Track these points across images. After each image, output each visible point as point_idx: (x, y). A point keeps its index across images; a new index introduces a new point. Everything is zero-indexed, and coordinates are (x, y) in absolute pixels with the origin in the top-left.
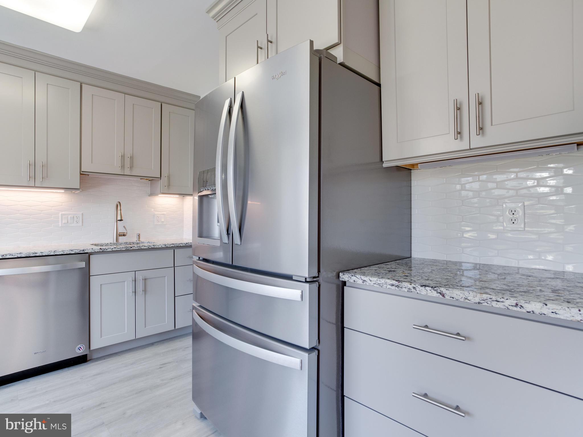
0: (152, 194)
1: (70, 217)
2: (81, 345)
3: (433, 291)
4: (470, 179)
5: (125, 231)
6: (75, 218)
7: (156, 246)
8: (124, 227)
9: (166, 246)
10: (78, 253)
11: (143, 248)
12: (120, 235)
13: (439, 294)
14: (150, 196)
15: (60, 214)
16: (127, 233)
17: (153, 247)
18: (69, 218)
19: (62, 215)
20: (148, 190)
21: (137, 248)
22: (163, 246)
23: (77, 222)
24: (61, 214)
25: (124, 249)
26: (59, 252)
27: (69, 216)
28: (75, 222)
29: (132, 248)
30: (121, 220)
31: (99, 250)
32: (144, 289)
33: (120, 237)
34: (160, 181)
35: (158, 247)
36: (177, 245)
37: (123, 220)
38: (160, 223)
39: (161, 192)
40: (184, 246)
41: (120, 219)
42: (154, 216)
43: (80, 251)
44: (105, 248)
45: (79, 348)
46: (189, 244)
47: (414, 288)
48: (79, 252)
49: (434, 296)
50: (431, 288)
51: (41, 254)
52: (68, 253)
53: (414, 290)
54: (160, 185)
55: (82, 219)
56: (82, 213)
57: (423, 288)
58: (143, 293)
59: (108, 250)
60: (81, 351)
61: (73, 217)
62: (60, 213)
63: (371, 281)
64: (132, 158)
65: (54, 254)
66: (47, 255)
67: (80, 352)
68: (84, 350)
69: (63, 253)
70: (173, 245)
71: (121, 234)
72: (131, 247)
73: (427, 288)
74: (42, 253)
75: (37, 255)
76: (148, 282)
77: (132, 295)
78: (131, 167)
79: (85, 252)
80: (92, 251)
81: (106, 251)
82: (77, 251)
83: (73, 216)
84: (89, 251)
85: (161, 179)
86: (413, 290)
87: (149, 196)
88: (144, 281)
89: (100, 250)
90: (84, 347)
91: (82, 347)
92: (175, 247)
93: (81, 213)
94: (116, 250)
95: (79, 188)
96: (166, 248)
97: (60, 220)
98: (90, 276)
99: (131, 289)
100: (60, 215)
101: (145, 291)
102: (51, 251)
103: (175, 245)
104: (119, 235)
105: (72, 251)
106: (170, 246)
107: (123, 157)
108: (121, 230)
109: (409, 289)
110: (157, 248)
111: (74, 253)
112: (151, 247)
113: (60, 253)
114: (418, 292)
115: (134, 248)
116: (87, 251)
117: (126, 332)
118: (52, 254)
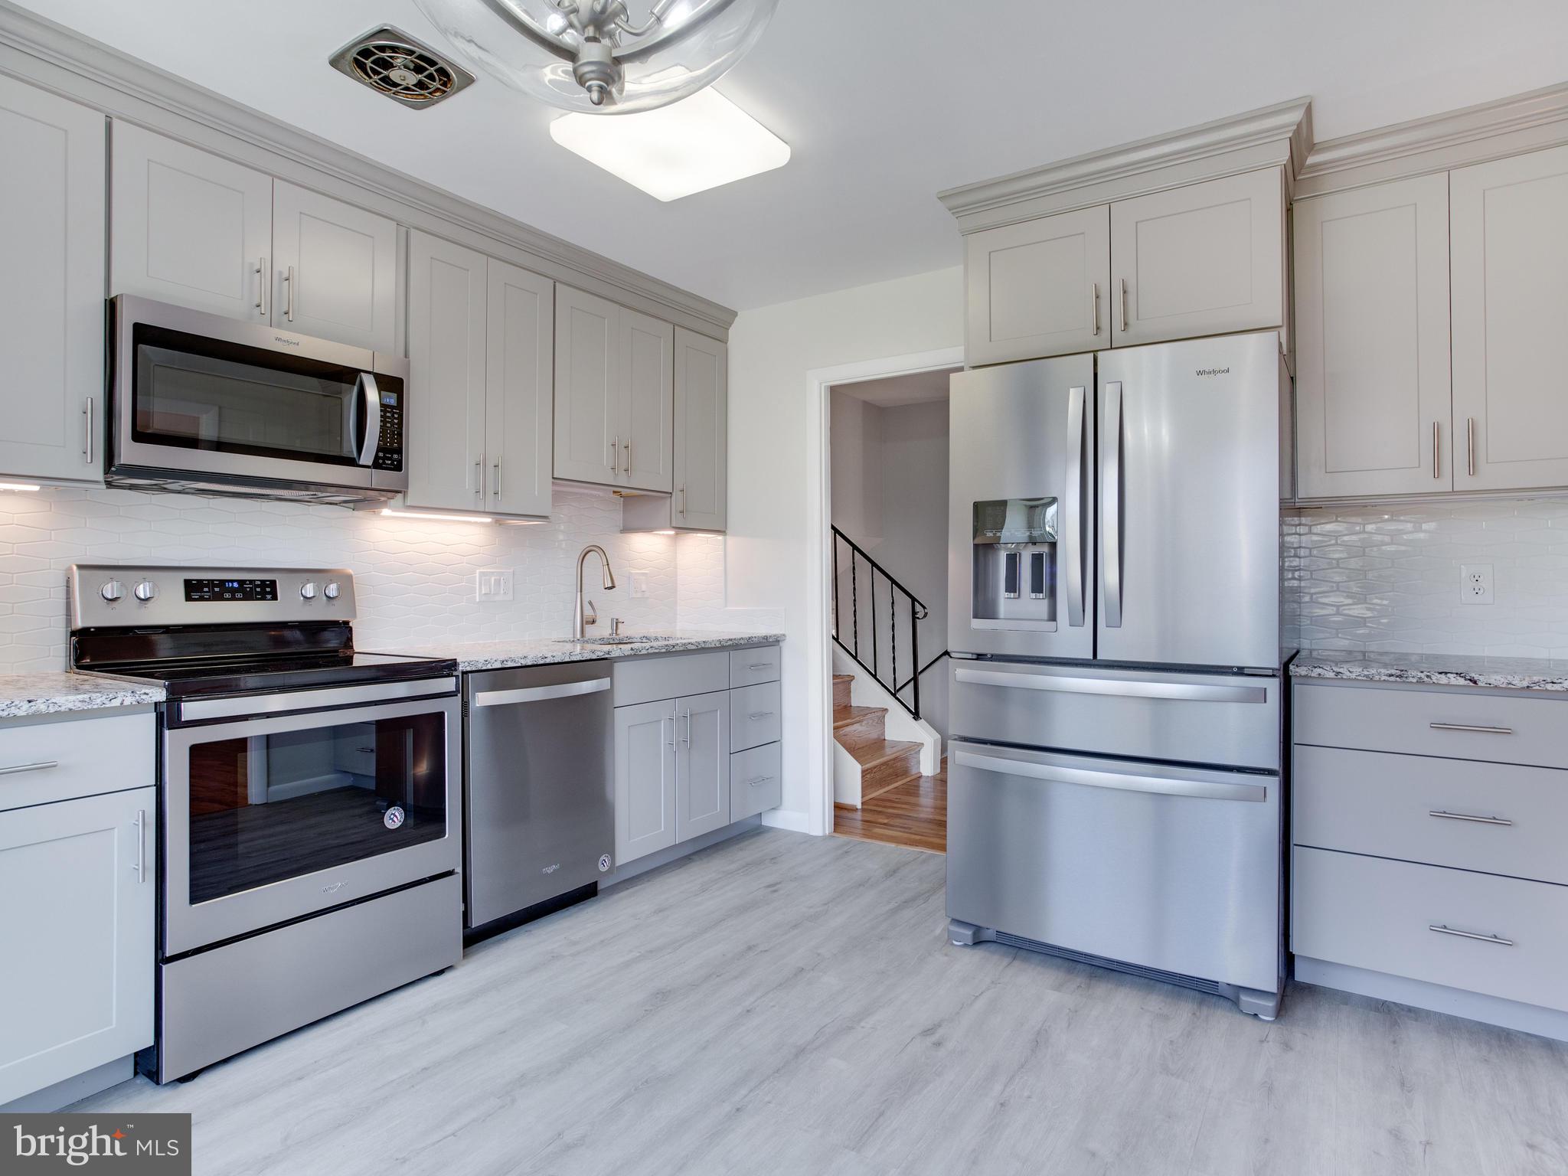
0: (627, 529)
2: (605, 856)
3: (1458, 678)
4: (1409, 526)
6: (502, 582)
7: (708, 644)
8: (590, 603)
11: (688, 649)
13: (1469, 681)
14: (624, 532)
18: (493, 581)
19: (482, 574)
20: (618, 517)
21: (681, 649)
23: (505, 591)
26: (576, 657)
27: (493, 578)
28: (502, 591)
29: (675, 647)
30: (611, 588)
31: (629, 653)
32: (687, 737)
34: (669, 499)
36: (736, 642)
37: (614, 588)
39: (674, 525)
40: (745, 644)
41: (610, 585)
45: (603, 862)
46: (753, 639)
47: (1428, 676)
48: (604, 657)
49: (1461, 684)
50: (1455, 675)
51: (553, 658)
52: (588, 658)
53: (1429, 680)
54: (666, 508)
55: (514, 586)
57: (1443, 676)
58: (687, 745)
59: (642, 652)
60: (606, 868)
61: (499, 579)
62: (478, 571)
63: (1350, 672)
65: (570, 660)
68: (609, 866)
69: (581, 659)
71: (588, 619)
73: (1449, 675)
76: (694, 722)
79: (610, 656)
80: (621, 653)
81: (639, 653)
82: (601, 655)
84: (616, 655)
85: (672, 495)
86: (1426, 679)
87: (621, 533)
90: (609, 860)
91: (606, 860)
92: (732, 645)
93: (511, 570)
94: (652, 651)
95: (549, 515)
96: (721, 648)
97: (477, 586)
98: (614, 708)
100: (477, 575)
103: (734, 641)
104: (586, 621)
106: (727, 644)
109: (1420, 678)
110: (709, 648)
111: (596, 657)
112: (700, 647)
113: (578, 659)
114: (1435, 681)
116: (614, 653)
117: (663, 829)
118: (567, 660)
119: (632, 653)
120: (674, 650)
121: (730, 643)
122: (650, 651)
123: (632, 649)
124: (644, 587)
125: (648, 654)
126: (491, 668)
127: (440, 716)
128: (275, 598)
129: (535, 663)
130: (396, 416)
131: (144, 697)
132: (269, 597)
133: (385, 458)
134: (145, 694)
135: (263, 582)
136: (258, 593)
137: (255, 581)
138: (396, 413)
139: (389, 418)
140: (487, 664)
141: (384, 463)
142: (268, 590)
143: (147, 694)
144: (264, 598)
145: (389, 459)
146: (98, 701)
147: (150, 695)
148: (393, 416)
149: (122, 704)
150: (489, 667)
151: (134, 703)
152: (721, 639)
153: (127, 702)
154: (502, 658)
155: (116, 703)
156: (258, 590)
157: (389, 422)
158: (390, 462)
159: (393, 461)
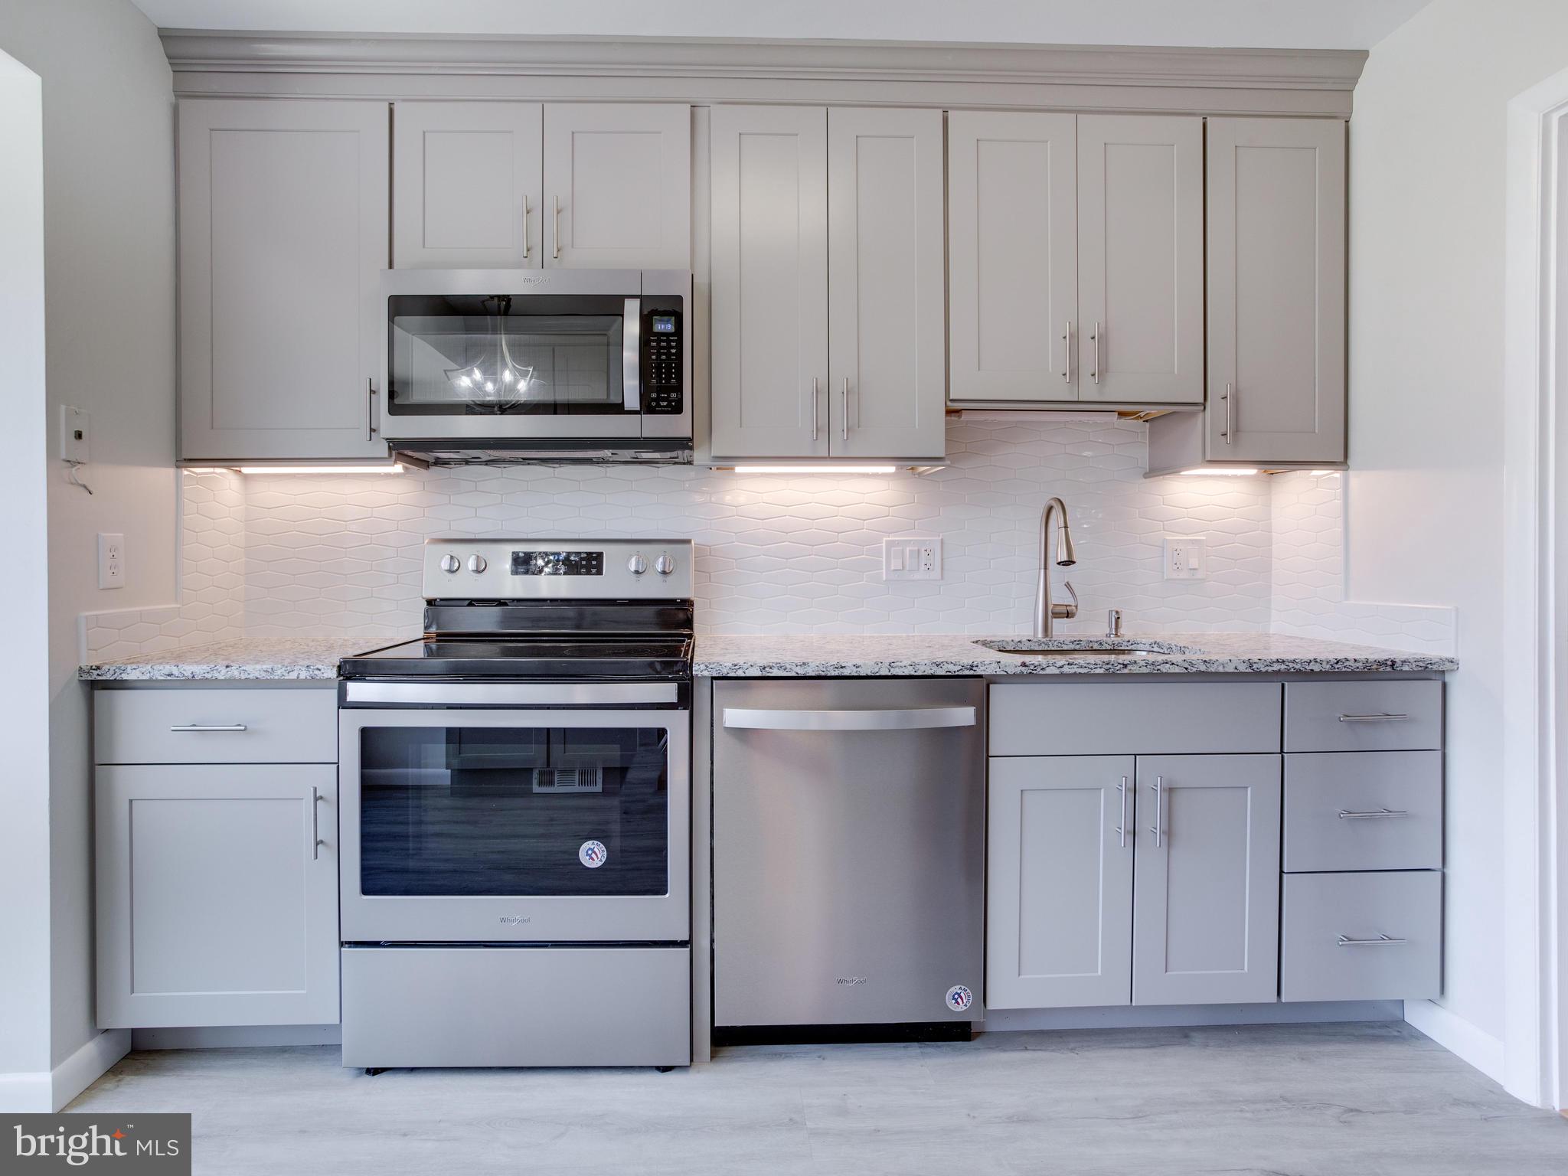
0: (1159, 469)
1: (910, 550)
2: (960, 988)
5: (1070, 601)
6: (923, 554)
7: (1215, 665)
8: (1068, 585)
9: (1255, 666)
10: (956, 673)
11: (1165, 671)
12: (1056, 613)
14: (1150, 477)
15: (884, 542)
16: (1076, 607)
17: (1203, 668)
18: (908, 551)
19: (890, 544)
20: (1142, 454)
21: (1145, 670)
22: (1242, 668)
23: (928, 566)
24: (886, 541)
25: (1102, 671)
26: (902, 669)
27: (908, 549)
28: (923, 567)
29: (1129, 667)
30: (1069, 562)
31: (1018, 670)
32: (1165, 827)
33: (1054, 619)
34: (1201, 415)
35: (1221, 669)
36: (1298, 666)
37: (1074, 562)
38: (1183, 575)
39: (1205, 458)
40: (1327, 672)
41: (1065, 558)
42: (1163, 548)
43: (960, 667)
44: (1036, 663)
45: (956, 996)
46: (1347, 664)
48: (960, 673)
51: (855, 669)
52: (928, 672)
54: (1197, 431)
55: (942, 560)
56: (942, 539)
58: (1165, 839)
59: (1048, 671)
60: (961, 1008)
61: (919, 550)
62: (885, 539)
64: (1103, 340)
65: (890, 674)
66: (870, 674)
67: (959, 1009)
68: (968, 1005)
69: (913, 673)
70: (1283, 667)
71: (1058, 610)
72: (1125, 666)
74: (859, 669)
75: (846, 672)
76: (1182, 801)
77: (1123, 840)
78: (1102, 372)
79: (975, 673)
80: (998, 669)
81: (1042, 672)
82: (954, 669)
83: (916, 548)
84: (989, 672)
85: (1205, 408)
87: (1147, 475)
88: (1165, 796)
89: (1023, 669)
90: (969, 996)
91: (962, 995)
92: (1287, 672)
93: (937, 538)
94: (1072, 671)
95: (942, 454)
96: (1254, 675)
97: (884, 560)
98: (988, 756)
99: (1123, 822)
100: (884, 544)
101: (1169, 833)
102: (880, 664)
103: (1291, 665)
104: (1052, 613)
105: (937, 665)
106: (1270, 669)
107: (1074, 338)
108: (1060, 597)
110: (1217, 673)
111: (944, 673)
112: (1195, 669)
113: (907, 673)
115: (1135, 669)
116: (982, 668)
117: (1100, 973)
118: (884, 672)
119: (1025, 670)
120: (1126, 671)
121: (1276, 667)
122: (1066, 669)
123: (1024, 665)
124: (1194, 562)
125: (1062, 674)
126: (743, 675)
127: (662, 733)
128: (600, 572)
129: (823, 674)
130: (673, 344)
131: (317, 672)
132: (594, 571)
133: (658, 400)
134: (318, 669)
135: (589, 554)
136: (583, 566)
137: (580, 553)
138: (673, 341)
139: (664, 348)
140: (737, 670)
141: (658, 405)
142: (594, 563)
143: (320, 670)
144: (589, 573)
145: (664, 399)
146: (279, 672)
147: (322, 671)
148: (658, 344)
149: (298, 677)
150: (740, 673)
151: (308, 678)
152: (1255, 659)
153: (302, 677)
154: (764, 663)
155: (293, 676)
156: (584, 563)
157: (664, 354)
158: (665, 403)
159: (670, 402)
